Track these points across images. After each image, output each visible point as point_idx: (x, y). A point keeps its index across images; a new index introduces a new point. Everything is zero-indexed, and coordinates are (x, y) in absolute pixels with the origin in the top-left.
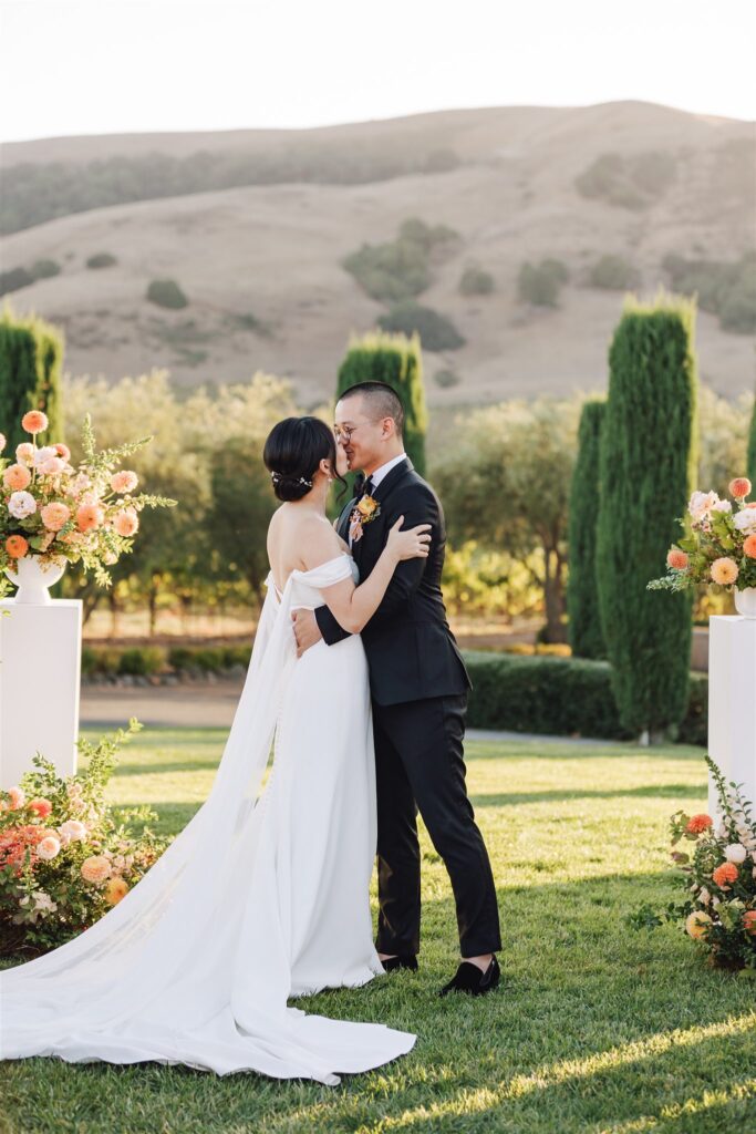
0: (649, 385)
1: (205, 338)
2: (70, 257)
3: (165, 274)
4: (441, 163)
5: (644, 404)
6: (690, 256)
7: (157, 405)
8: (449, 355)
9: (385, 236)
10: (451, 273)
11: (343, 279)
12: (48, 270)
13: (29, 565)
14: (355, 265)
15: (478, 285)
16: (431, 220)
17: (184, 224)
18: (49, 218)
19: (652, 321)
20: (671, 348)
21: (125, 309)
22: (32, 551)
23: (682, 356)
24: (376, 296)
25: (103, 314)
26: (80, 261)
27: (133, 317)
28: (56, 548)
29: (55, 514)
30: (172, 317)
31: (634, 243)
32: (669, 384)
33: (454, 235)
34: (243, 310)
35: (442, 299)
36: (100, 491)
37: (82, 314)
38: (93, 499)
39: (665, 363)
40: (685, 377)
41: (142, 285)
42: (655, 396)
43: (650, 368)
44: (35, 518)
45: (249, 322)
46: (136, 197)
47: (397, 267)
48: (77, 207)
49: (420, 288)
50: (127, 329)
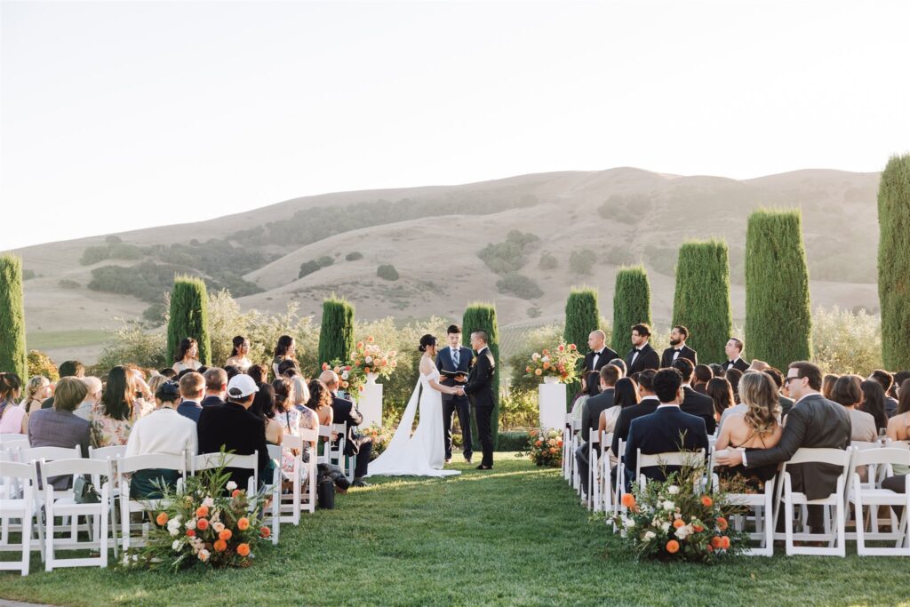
0: (581, 321)
1: (408, 294)
2: (338, 255)
3: (386, 262)
4: (529, 201)
5: (579, 327)
6: (659, 247)
7: (389, 331)
8: (535, 300)
9: (500, 240)
10: (535, 257)
11: (479, 262)
12: (327, 262)
13: (370, 374)
14: (485, 255)
15: (549, 264)
16: (524, 231)
17: (396, 237)
18: (328, 235)
19: (581, 296)
20: (589, 306)
21: (367, 281)
22: (371, 371)
23: (593, 309)
24: (497, 271)
25: (355, 283)
26: (343, 257)
27: (371, 285)
28: (377, 370)
29: (376, 362)
30: (390, 284)
31: (630, 241)
32: (589, 320)
33: (537, 239)
34: (428, 280)
35: (531, 271)
36: (387, 356)
37: (344, 284)
38: (385, 358)
39: (587, 312)
40: (595, 317)
41: (375, 268)
42: (583, 325)
43: (581, 314)
44: (372, 363)
45: (430, 286)
46: (372, 224)
47: (507, 256)
48: (342, 230)
49: (519, 266)
50: (368, 290)
